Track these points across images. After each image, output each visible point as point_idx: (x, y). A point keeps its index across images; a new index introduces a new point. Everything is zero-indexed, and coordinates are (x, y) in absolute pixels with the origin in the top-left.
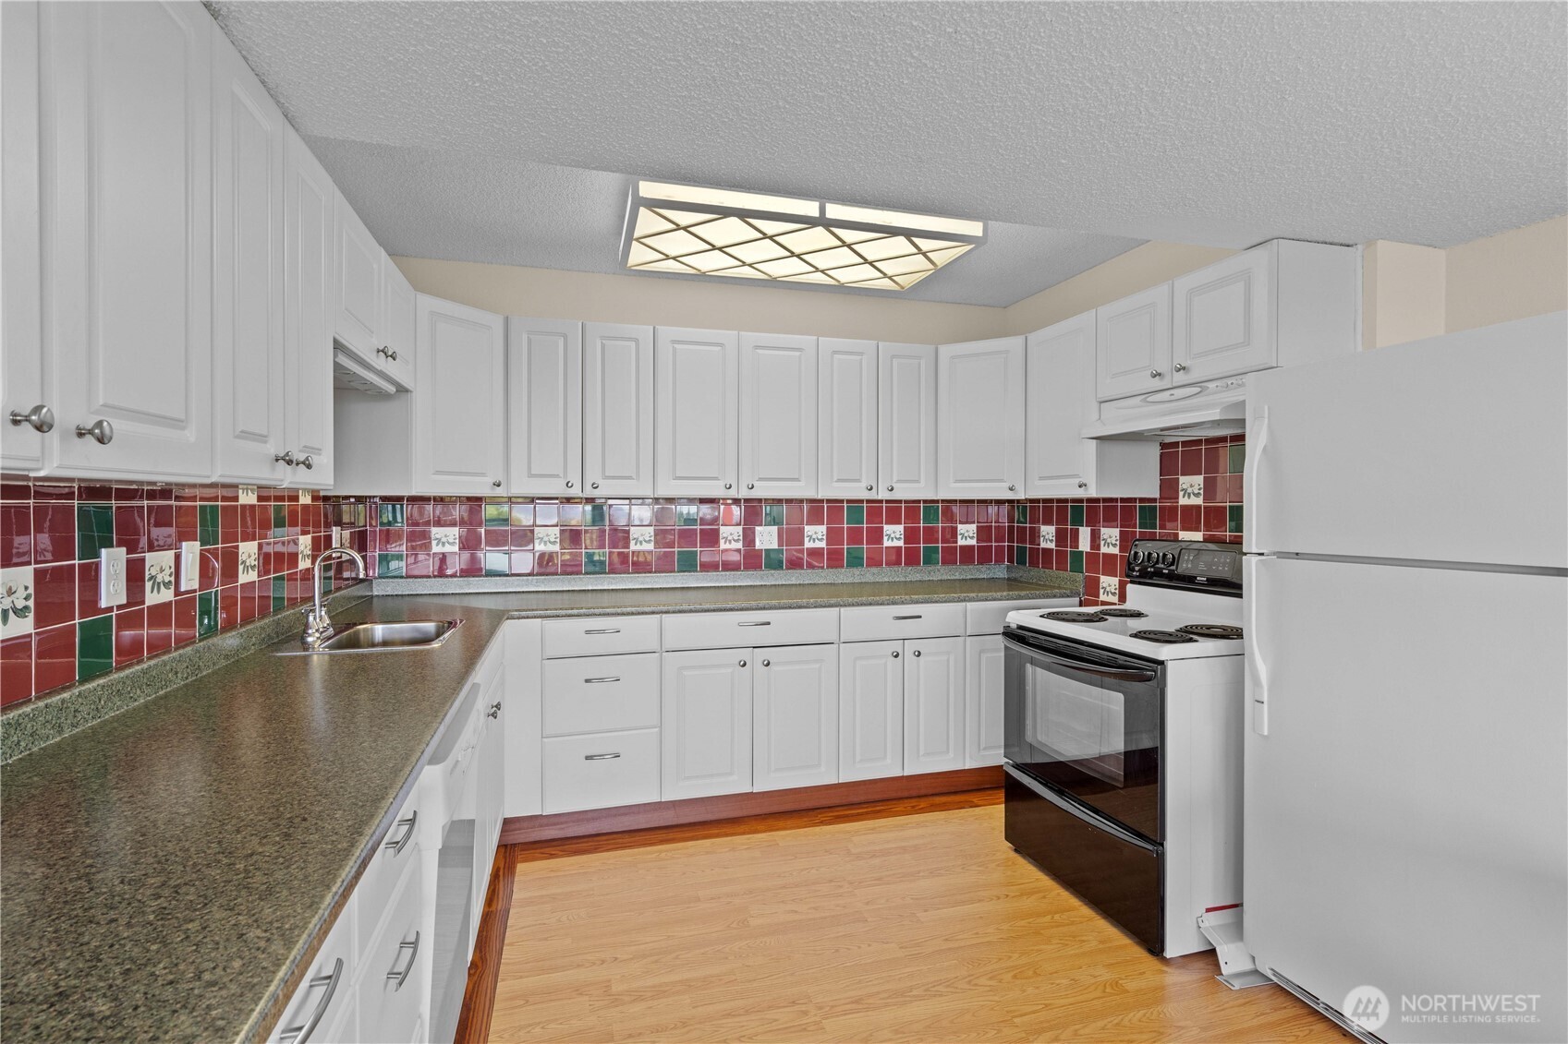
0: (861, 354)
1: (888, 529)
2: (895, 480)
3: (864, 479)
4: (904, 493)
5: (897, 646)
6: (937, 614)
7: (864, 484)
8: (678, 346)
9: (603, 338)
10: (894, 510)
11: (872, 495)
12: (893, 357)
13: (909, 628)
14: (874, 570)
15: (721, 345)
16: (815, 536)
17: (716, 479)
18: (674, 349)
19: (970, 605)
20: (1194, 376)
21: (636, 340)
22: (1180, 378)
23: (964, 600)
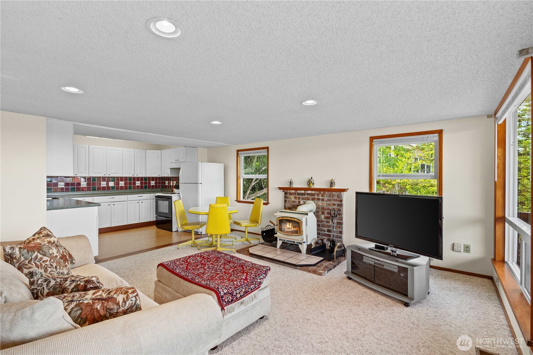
0: (131, 151)
1: (137, 182)
2: (138, 173)
3: (132, 173)
4: (140, 176)
5: (138, 201)
6: (146, 196)
7: (132, 174)
8: (94, 149)
9: (77, 147)
10: (138, 179)
11: (134, 176)
12: (137, 152)
13: (140, 198)
14: (134, 190)
15: (103, 149)
16: (122, 184)
17: (102, 173)
18: (93, 150)
19: (151, 194)
20: (180, 161)
21: (85, 148)
22: (178, 161)
23: (150, 193)
